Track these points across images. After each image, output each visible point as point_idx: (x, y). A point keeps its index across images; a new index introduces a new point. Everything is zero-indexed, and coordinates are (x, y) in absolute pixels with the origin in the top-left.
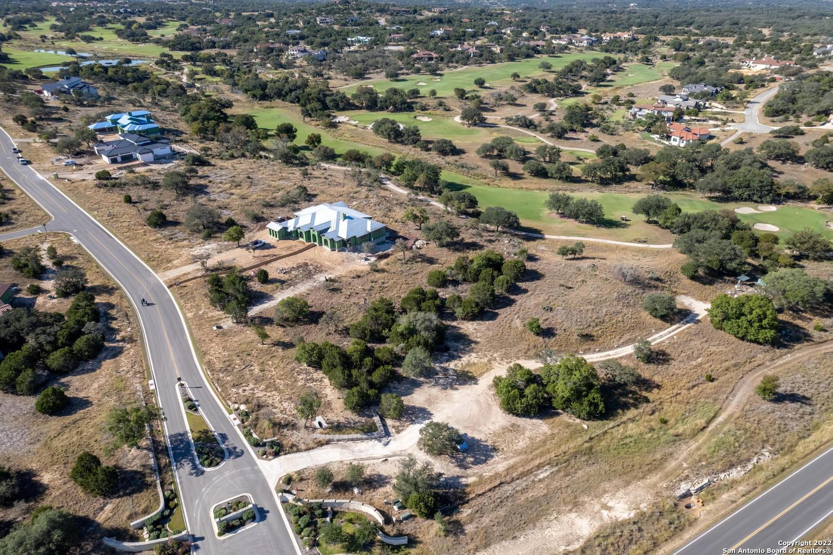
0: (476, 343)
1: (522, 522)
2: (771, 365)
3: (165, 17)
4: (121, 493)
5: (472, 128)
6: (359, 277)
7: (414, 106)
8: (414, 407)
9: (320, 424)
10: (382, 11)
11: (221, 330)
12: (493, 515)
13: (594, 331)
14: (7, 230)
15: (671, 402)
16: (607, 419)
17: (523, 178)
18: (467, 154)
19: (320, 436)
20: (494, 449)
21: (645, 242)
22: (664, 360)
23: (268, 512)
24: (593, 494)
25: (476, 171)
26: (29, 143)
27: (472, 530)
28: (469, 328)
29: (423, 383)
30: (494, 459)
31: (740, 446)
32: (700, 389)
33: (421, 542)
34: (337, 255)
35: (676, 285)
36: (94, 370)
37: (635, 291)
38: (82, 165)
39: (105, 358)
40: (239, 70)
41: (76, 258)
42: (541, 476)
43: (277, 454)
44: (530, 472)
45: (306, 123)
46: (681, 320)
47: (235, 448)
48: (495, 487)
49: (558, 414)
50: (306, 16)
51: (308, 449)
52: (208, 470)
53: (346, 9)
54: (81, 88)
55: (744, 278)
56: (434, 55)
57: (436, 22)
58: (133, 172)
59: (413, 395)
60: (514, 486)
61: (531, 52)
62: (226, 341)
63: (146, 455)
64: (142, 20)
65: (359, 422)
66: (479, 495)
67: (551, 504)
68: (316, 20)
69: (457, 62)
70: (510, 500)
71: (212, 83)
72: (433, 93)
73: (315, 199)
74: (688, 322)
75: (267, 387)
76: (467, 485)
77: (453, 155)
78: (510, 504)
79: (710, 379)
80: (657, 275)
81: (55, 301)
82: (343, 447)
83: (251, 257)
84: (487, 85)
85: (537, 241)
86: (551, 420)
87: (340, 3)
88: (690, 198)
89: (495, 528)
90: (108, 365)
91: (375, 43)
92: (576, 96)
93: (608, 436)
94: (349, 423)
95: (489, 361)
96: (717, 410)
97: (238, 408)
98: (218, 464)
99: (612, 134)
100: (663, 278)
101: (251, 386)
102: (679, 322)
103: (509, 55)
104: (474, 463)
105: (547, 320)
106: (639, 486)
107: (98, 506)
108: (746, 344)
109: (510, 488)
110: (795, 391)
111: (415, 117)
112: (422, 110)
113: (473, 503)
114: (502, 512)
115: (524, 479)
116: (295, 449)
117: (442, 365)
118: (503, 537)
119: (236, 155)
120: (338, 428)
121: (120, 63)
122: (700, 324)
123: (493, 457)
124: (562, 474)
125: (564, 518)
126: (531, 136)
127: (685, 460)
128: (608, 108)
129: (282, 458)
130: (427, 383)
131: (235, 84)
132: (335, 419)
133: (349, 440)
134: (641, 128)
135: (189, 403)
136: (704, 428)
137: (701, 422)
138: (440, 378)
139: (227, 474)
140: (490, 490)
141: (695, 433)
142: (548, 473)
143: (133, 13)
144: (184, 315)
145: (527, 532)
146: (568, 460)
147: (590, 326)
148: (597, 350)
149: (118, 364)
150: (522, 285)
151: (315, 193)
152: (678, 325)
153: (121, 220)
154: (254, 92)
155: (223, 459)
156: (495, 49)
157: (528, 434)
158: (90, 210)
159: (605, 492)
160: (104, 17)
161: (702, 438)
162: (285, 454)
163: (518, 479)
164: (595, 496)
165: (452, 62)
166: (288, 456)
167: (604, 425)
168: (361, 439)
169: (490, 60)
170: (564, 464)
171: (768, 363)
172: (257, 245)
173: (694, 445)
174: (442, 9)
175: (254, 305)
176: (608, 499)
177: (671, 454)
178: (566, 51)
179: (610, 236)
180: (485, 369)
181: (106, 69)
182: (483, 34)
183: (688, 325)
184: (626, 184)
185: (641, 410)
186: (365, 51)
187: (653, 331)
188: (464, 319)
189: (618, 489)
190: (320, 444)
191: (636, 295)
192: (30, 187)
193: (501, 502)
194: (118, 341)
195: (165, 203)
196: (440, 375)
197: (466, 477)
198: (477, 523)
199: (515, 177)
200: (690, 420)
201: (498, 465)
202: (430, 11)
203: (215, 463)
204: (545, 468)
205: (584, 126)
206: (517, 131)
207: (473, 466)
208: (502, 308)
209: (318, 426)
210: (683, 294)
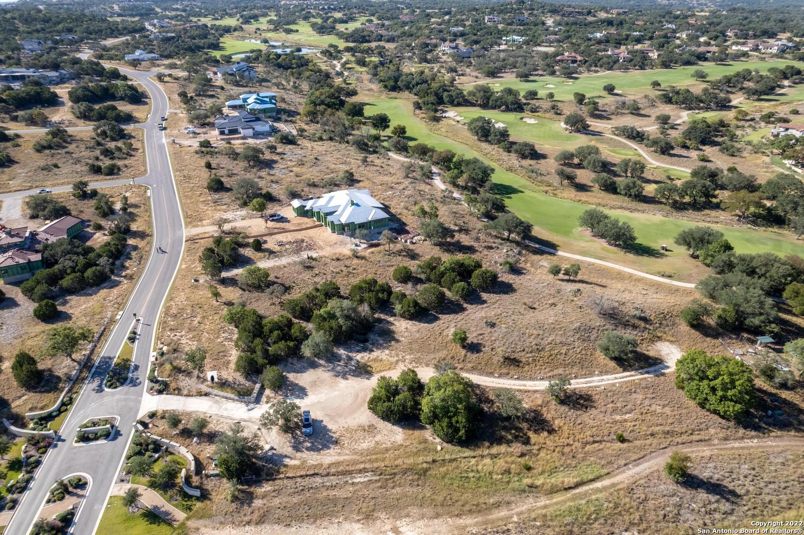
0: (398, 341)
1: (305, 515)
2: (718, 444)
3: (359, 13)
4: (38, 390)
5: (573, 134)
6: (338, 259)
7: (525, 107)
8: (297, 385)
9: (212, 378)
10: (554, 11)
11: (196, 283)
12: (285, 499)
13: (523, 357)
14: (113, 179)
15: (554, 451)
16: (467, 448)
17: (589, 191)
18: (547, 160)
19: (204, 388)
20: (337, 442)
21: (670, 277)
22: (583, 405)
23: (121, 435)
24: (393, 514)
25: (544, 178)
26: (176, 114)
27: (259, 505)
28: (401, 326)
29: (321, 365)
30: (328, 451)
31: (596, 520)
32: (601, 447)
33: (210, 500)
34: (335, 237)
35: (667, 329)
36: (91, 295)
37: (605, 325)
38: (199, 134)
39: (105, 288)
40: (391, 62)
41: (140, 207)
42: (356, 480)
43: (160, 392)
44: (350, 473)
45: (415, 114)
46: (642, 368)
47: (137, 379)
48: (307, 476)
49: (422, 428)
50: (479, 14)
51: (188, 395)
52: (106, 390)
53: (518, 9)
54: (244, 71)
55: (768, 339)
56: (579, 58)
57: (606, 24)
58: (230, 143)
59: (303, 374)
60: (326, 480)
61: (693, 59)
62: (193, 293)
63: (74, 367)
64: (338, 15)
65: (243, 385)
66: (288, 478)
67: (346, 508)
68: (484, 19)
69: (601, 66)
70: (311, 491)
71: (357, 72)
72: (551, 96)
73: (357, 185)
74: (648, 373)
75: (194, 337)
76: (286, 466)
77: (532, 159)
78: (308, 495)
79: (622, 440)
80: (647, 314)
81: (106, 237)
82: (217, 402)
83: (264, 227)
84: (616, 91)
85: (544, 256)
86: (411, 432)
87: (515, 3)
88: (779, 238)
89: (278, 511)
90: (103, 292)
91: (527, 43)
92: (720, 110)
93: (454, 464)
94: (235, 383)
95: (397, 361)
96: (602, 474)
97: (162, 348)
98: (116, 388)
99: (733, 156)
100: (652, 318)
101: (183, 333)
102: (636, 370)
103: (663, 62)
104: (308, 449)
105: (481, 334)
106: (447, 523)
107: (19, 394)
108: (704, 412)
109: (320, 481)
110: (725, 483)
111: (522, 119)
112: (532, 112)
113: (277, 482)
114: (295, 499)
115: (340, 477)
116: (176, 392)
117: (350, 354)
118: (278, 521)
119: (324, 138)
120: (223, 384)
121: (292, 52)
122: (662, 378)
123: (329, 448)
124: (379, 484)
125: (347, 526)
126: (631, 148)
127: (518, 514)
128: (750, 126)
129: (163, 396)
130: (324, 366)
131: (375, 75)
132: (225, 377)
133: (223, 397)
134: (775, 151)
135: (132, 335)
136: (570, 488)
137: (570, 480)
138: (339, 365)
139: (117, 397)
140: (301, 476)
141: (554, 491)
142: (366, 479)
143: (334, 9)
144: (181, 265)
145: (304, 525)
146: (395, 474)
147: (524, 350)
148: (516, 377)
149: (110, 293)
150: (485, 296)
151: (361, 179)
152: (633, 373)
153: (191, 181)
154: (387, 83)
155: (122, 384)
156: (652, 55)
157: (378, 438)
158: (176, 170)
159: (408, 516)
160: (310, 12)
161: (558, 498)
162: (167, 394)
163: (334, 475)
164: (394, 517)
165: (596, 66)
166: (169, 396)
167: (459, 451)
168: (233, 399)
169: (640, 66)
170: (388, 477)
171: (716, 442)
172: (275, 218)
173: (543, 501)
174: (621, 11)
175: (237, 268)
176: (405, 523)
177: (508, 503)
178: (742, 59)
179: (632, 264)
180: (387, 368)
181: (279, 56)
182: (651, 38)
183: (646, 376)
184: (707, 211)
185: (511, 450)
186: (513, 50)
187: (596, 372)
188: (403, 316)
189: (423, 518)
190: (200, 394)
191: (603, 331)
192: (151, 148)
193: (302, 490)
194: (122, 277)
195: (234, 172)
196: (341, 363)
197: (291, 459)
198: (268, 500)
199: (582, 188)
200: (561, 475)
201: (328, 457)
202: (607, 12)
203: (114, 386)
204: (367, 474)
205: (703, 143)
206: (620, 142)
207: (306, 451)
208: (446, 314)
209: (209, 379)
210: (668, 341)
